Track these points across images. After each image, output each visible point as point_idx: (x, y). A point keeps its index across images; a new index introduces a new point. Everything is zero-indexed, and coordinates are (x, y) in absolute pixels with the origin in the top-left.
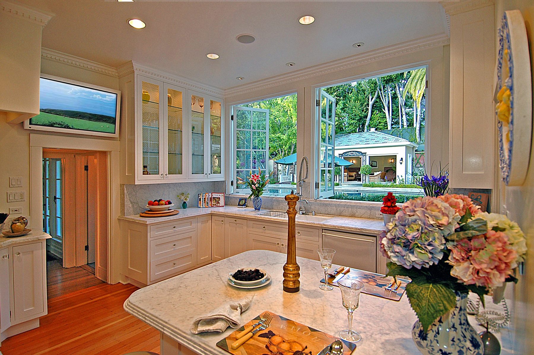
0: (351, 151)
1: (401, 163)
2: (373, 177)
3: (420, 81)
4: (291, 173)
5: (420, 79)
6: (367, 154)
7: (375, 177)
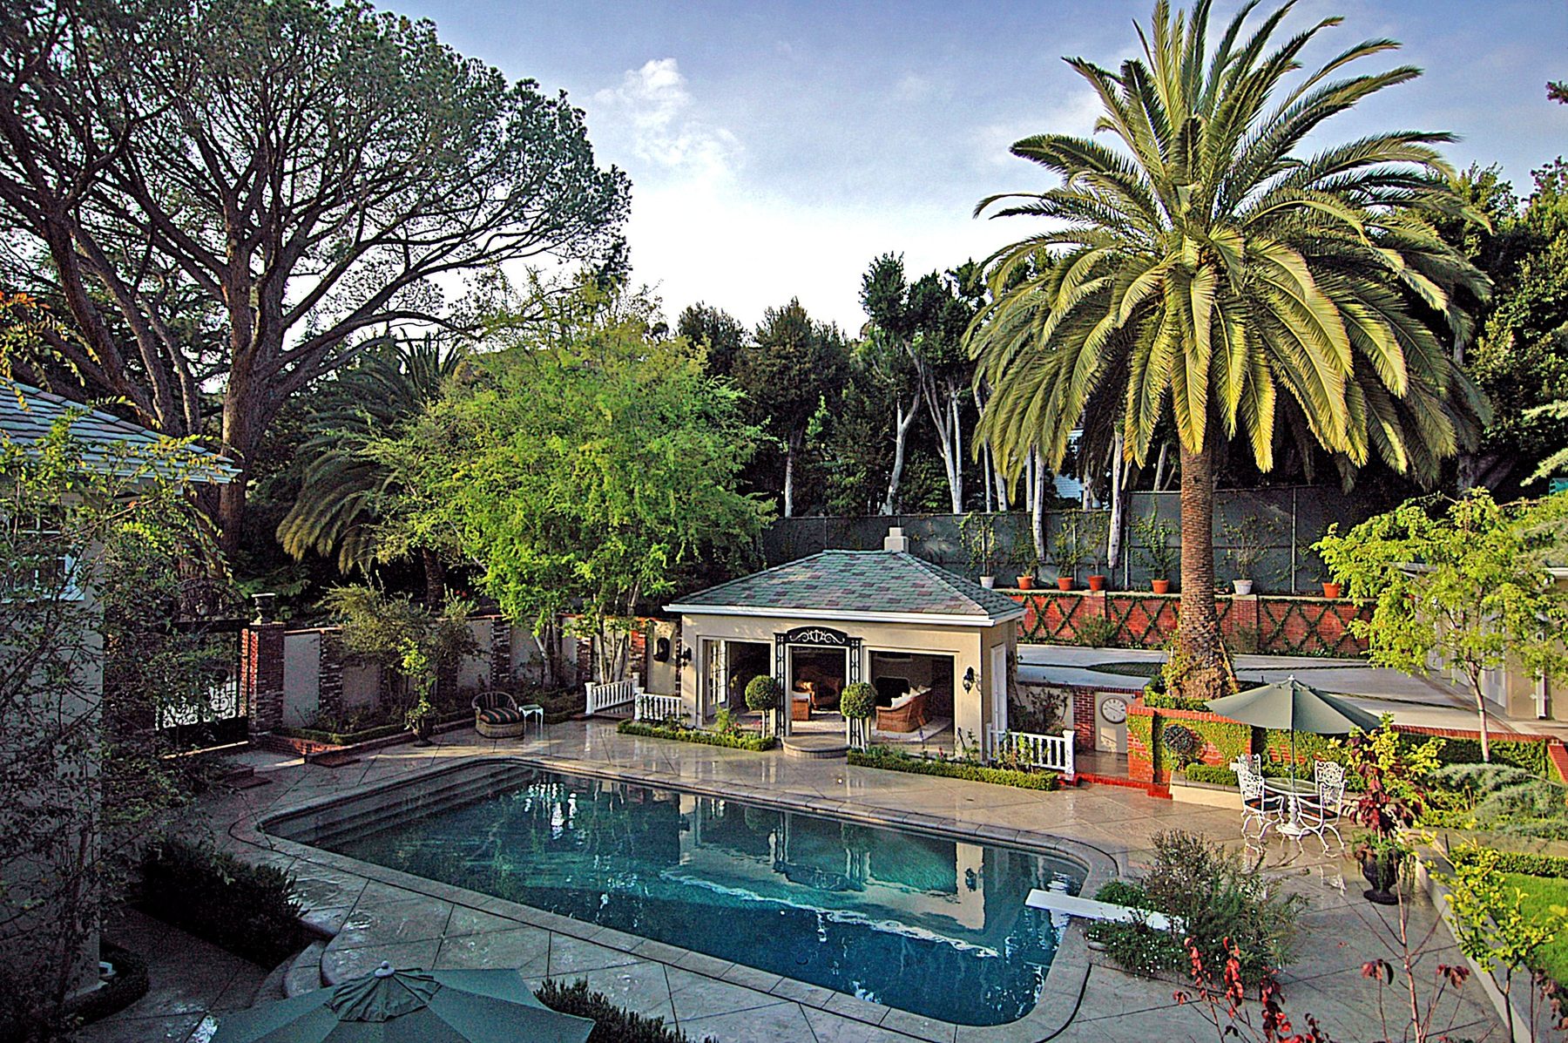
0: (813, 629)
1: (968, 689)
2: (889, 715)
3: (1016, 417)
4: (634, 669)
5: (1019, 410)
6: (863, 643)
7: (895, 715)
